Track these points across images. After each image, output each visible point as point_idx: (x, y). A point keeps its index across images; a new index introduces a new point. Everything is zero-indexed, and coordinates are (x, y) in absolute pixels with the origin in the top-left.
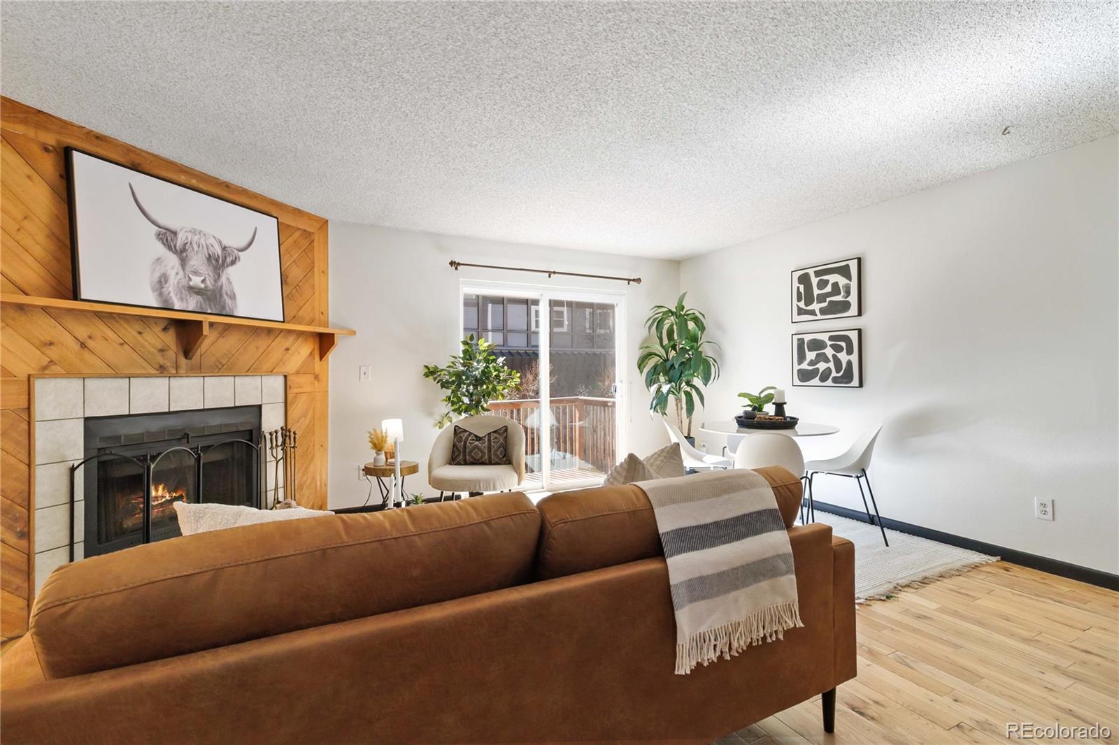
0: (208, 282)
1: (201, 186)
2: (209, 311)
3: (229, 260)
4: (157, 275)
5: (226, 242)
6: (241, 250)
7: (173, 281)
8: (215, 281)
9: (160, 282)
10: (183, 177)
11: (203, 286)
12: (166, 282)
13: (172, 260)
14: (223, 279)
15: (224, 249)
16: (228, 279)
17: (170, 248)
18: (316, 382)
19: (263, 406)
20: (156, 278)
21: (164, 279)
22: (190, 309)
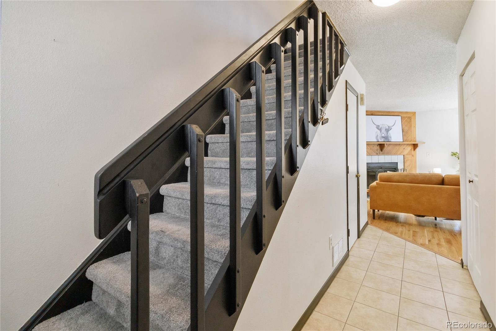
1: (384, 114)
2: (386, 141)
3: (390, 129)
5: (389, 126)
6: (392, 126)
7: (379, 136)
8: (387, 134)
11: (384, 136)
13: (379, 131)
14: (389, 134)
15: (389, 127)
16: (390, 134)
17: (378, 129)
18: (413, 157)
19: (398, 163)
20: (376, 136)
21: (377, 136)
22: (382, 141)
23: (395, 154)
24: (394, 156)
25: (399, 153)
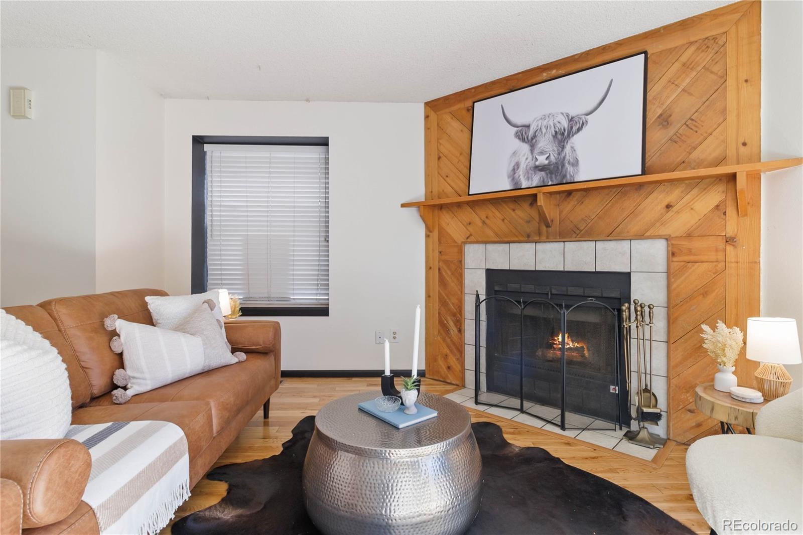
0: (552, 158)
1: (561, 72)
2: (550, 183)
3: (574, 129)
4: (513, 164)
5: (573, 113)
6: (587, 115)
7: (523, 166)
8: (559, 154)
9: (514, 169)
10: (545, 74)
11: (547, 162)
12: (518, 168)
13: (526, 147)
14: (568, 149)
15: (571, 120)
16: (572, 147)
17: (523, 140)
18: (729, 248)
19: (632, 273)
20: (511, 168)
21: (517, 165)
22: (534, 185)
23: (612, 235)
24: (611, 245)
25: (635, 227)
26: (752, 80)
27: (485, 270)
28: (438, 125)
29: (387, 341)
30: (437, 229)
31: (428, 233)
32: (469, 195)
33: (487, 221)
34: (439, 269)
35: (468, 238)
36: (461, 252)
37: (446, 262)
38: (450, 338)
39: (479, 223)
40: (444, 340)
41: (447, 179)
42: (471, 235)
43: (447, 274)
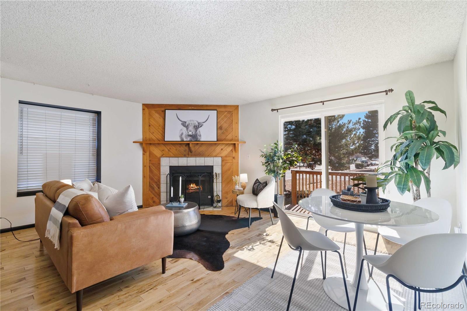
0: (193, 133)
1: (195, 108)
2: (193, 140)
3: (200, 126)
5: (199, 121)
6: (203, 123)
7: (184, 134)
8: (196, 132)
9: (181, 135)
10: (190, 107)
11: (192, 134)
12: (183, 134)
13: (185, 129)
14: (198, 131)
15: (199, 123)
16: (199, 131)
17: (184, 126)
18: (234, 160)
19: (214, 166)
20: (180, 134)
21: (182, 134)
22: (188, 140)
23: (209, 156)
24: (208, 158)
25: (214, 154)
26: (237, 123)
27: (169, 166)
28: (149, 113)
29: (172, 187)
30: (148, 151)
31: (144, 153)
32: (165, 141)
33: (170, 150)
34: (149, 167)
35: (162, 155)
36: (159, 160)
37: (152, 164)
38: (154, 191)
39: (167, 150)
40: (152, 192)
41: (153, 134)
42: (164, 154)
43: (153, 168)
